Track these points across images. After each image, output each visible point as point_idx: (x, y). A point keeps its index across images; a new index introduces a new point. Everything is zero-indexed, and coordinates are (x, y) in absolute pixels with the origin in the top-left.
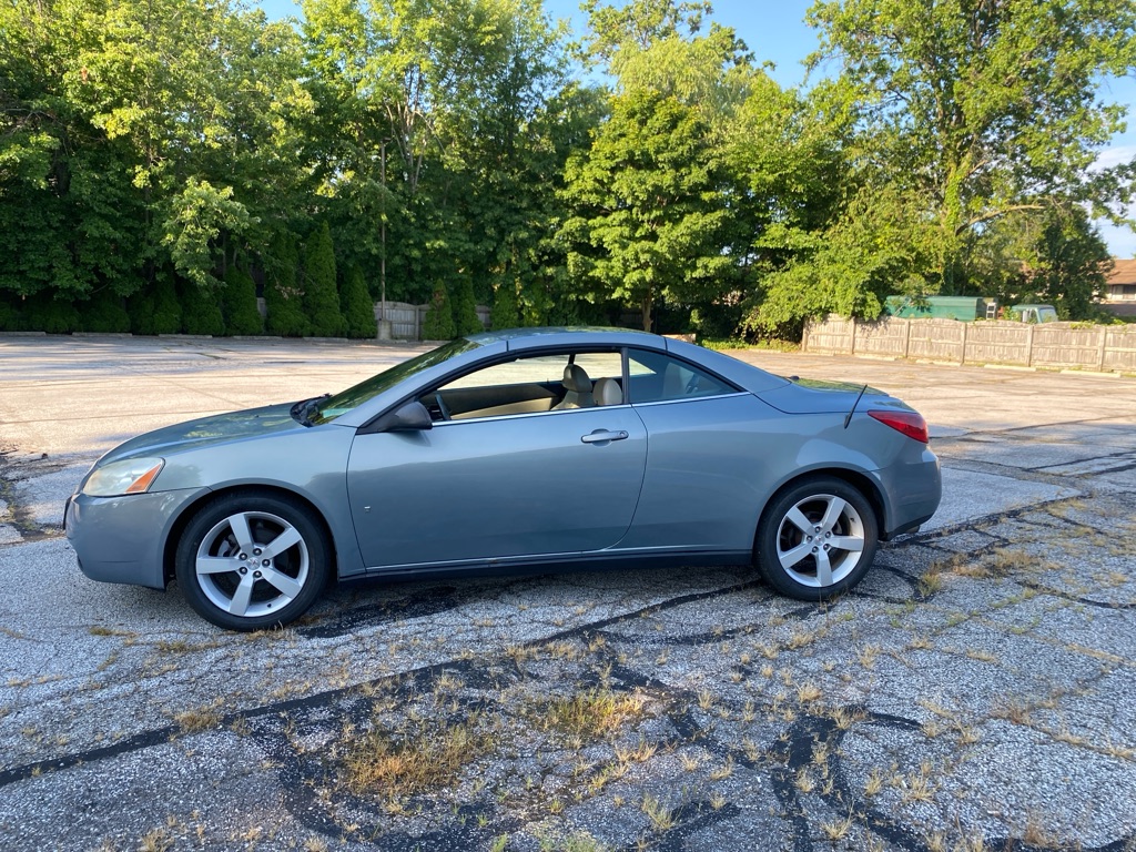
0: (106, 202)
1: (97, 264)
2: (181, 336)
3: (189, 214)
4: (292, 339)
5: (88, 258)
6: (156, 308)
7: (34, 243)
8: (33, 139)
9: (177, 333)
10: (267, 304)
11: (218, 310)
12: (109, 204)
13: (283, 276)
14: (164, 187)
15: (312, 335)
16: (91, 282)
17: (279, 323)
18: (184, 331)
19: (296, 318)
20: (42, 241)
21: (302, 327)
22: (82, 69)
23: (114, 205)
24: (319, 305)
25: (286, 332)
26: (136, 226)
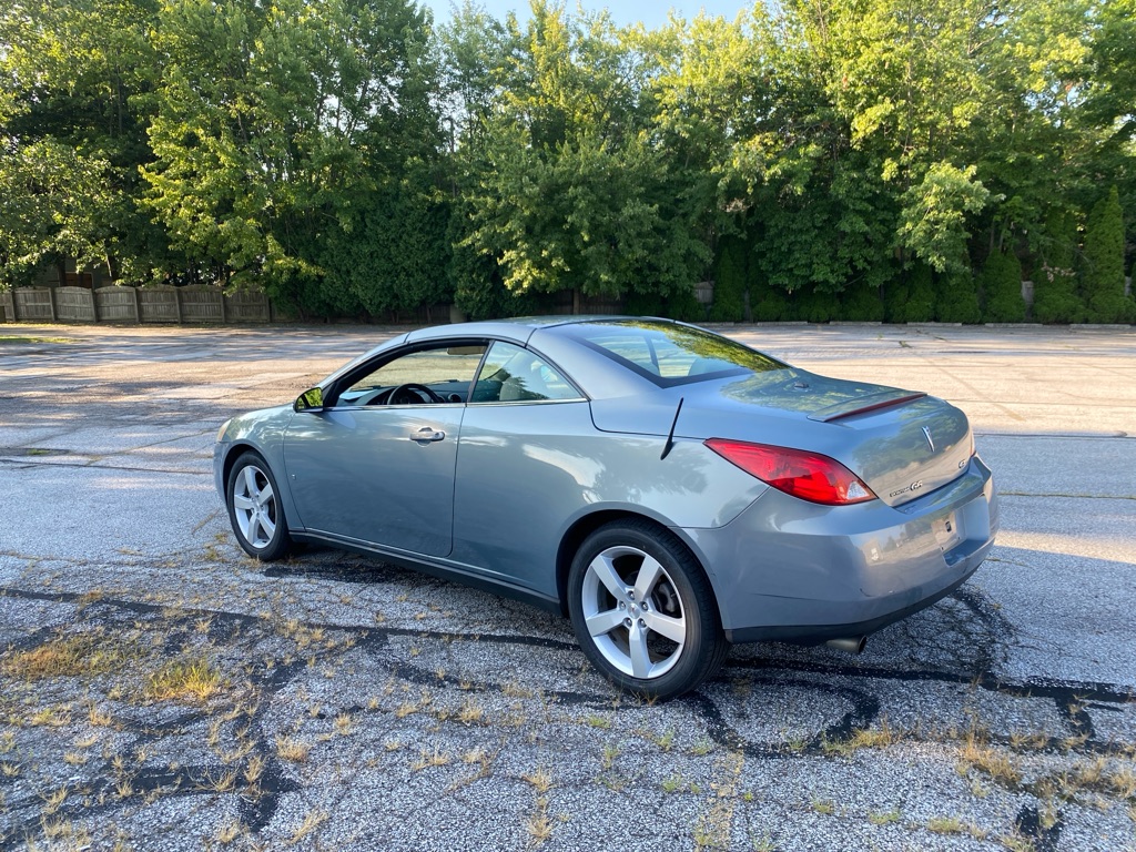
0: (861, 198)
1: (852, 258)
2: (932, 324)
3: (930, 201)
4: (1058, 326)
5: (844, 253)
6: (909, 296)
7: (800, 242)
8: (802, 151)
9: (929, 320)
10: (1035, 287)
11: (975, 297)
12: (865, 200)
13: (1053, 256)
14: (912, 176)
15: (1086, 321)
16: (845, 275)
17: (1045, 309)
18: (936, 320)
19: (1064, 301)
20: (806, 241)
21: (1073, 312)
22: (842, 79)
23: (869, 200)
24: (1097, 287)
25: (1052, 318)
26: (888, 218)
